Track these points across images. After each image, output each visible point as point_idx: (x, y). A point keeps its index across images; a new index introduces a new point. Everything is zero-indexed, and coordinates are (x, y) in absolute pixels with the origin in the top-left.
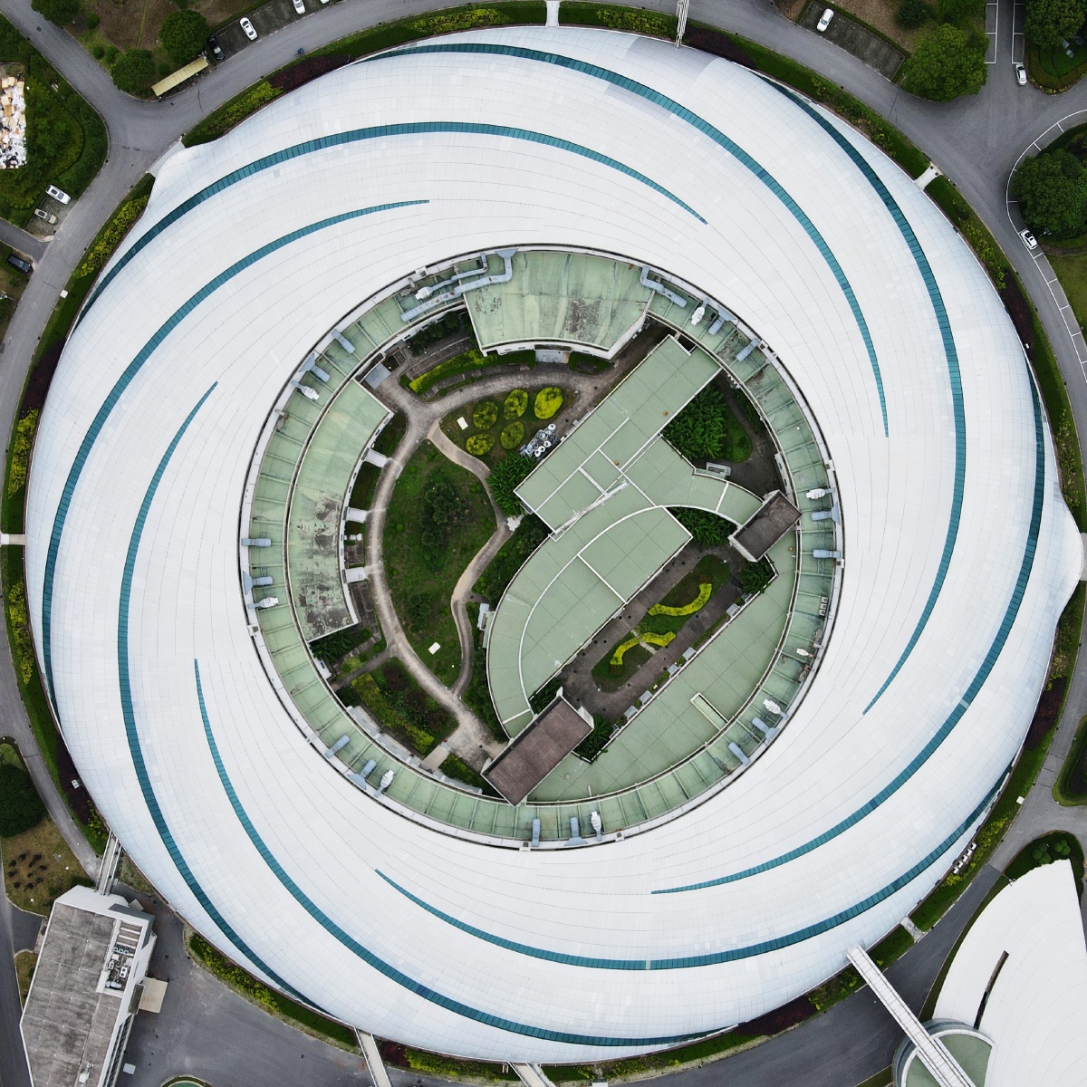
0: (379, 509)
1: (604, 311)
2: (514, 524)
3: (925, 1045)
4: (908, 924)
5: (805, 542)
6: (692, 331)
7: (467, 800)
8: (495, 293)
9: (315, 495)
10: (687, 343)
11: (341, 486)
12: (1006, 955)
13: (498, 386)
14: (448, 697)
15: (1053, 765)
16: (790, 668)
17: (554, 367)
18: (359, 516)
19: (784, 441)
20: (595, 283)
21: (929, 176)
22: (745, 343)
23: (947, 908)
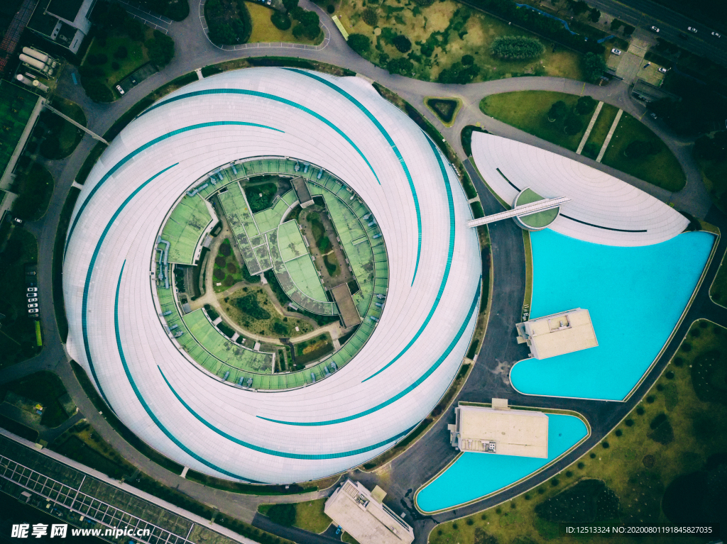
0: (237, 328)
1: (197, 215)
2: (264, 281)
3: (517, 212)
4: (470, 201)
5: (313, 180)
6: (219, 186)
7: (354, 340)
8: (172, 251)
9: (219, 349)
10: (224, 190)
11: (222, 338)
12: (498, 169)
14: (318, 332)
15: (437, 123)
16: (355, 205)
17: (213, 242)
18: (236, 336)
19: (273, 171)
20: (186, 213)
21: (199, 73)
22: (231, 169)
23: (472, 183)
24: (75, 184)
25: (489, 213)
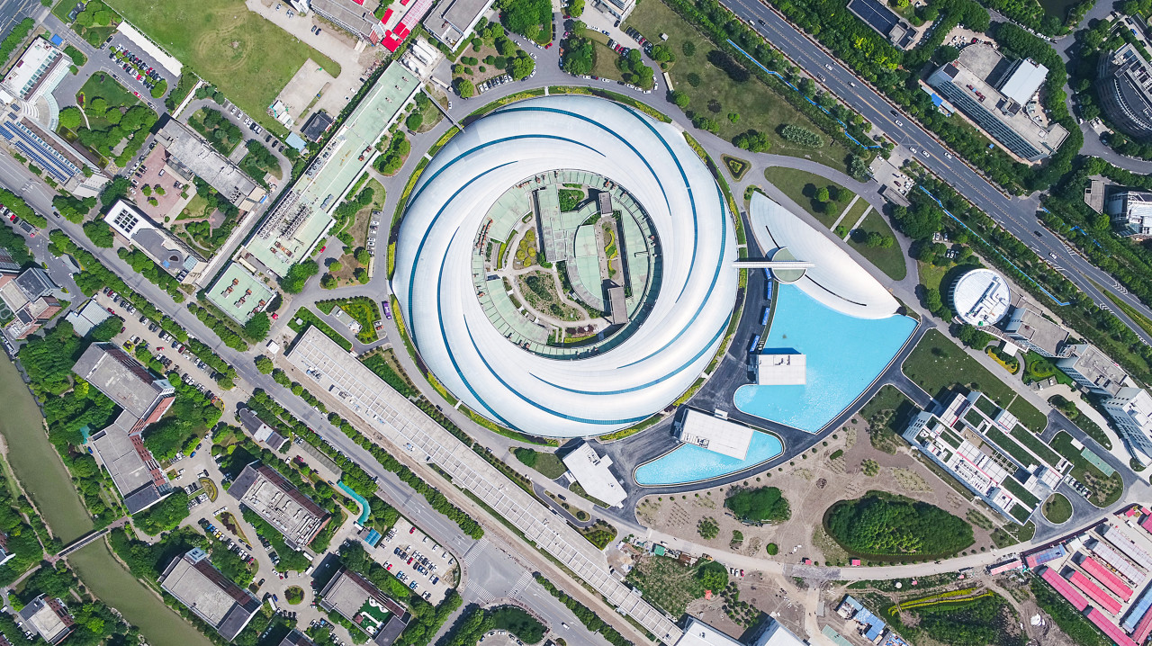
0: (524, 302)
3: (772, 265)
4: (739, 246)
5: (617, 196)
8: (493, 228)
9: (508, 315)
11: (511, 306)
12: (766, 226)
14: (588, 322)
15: (726, 175)
16: (646, 226)
17: (522, 228)
18: (521, 309)
19: (586, 181)
20: (511, 201)
21: (547, 90)
22: (555, 174)
23: (745, 232)
24: (428, 155)
25: (751, 259)
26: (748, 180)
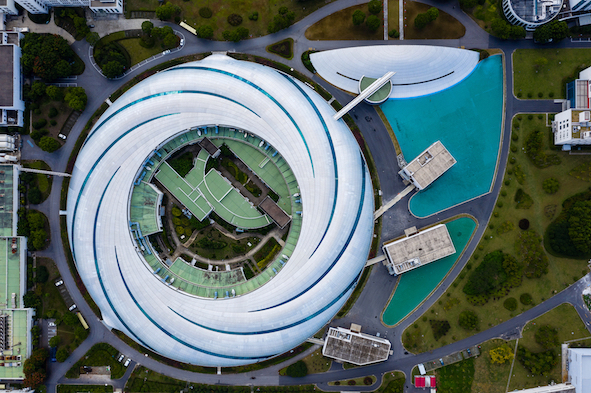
0: (209, 262)
1: (147, 196)
2: (212, 222)
3: (364, 95)
4: (330, 102)
5: (214, 137)
6: (153, 170)
7: (292, 234)
8: (142, 227)
9: (203, 280)
10: (158, 170)
11: (201, 272)
12: (337, 73)
13: (172, 227)
14: (265, 240)
15: (282, 60)
16: (250, 140)
17: (165, 210)
18: (211, 267)
20: (139, 199)
21: (108, 101)
22: (156, 155)
23: (325, 90)
24: (61, 213)
25: (345, 104)
26: (298, 51)
